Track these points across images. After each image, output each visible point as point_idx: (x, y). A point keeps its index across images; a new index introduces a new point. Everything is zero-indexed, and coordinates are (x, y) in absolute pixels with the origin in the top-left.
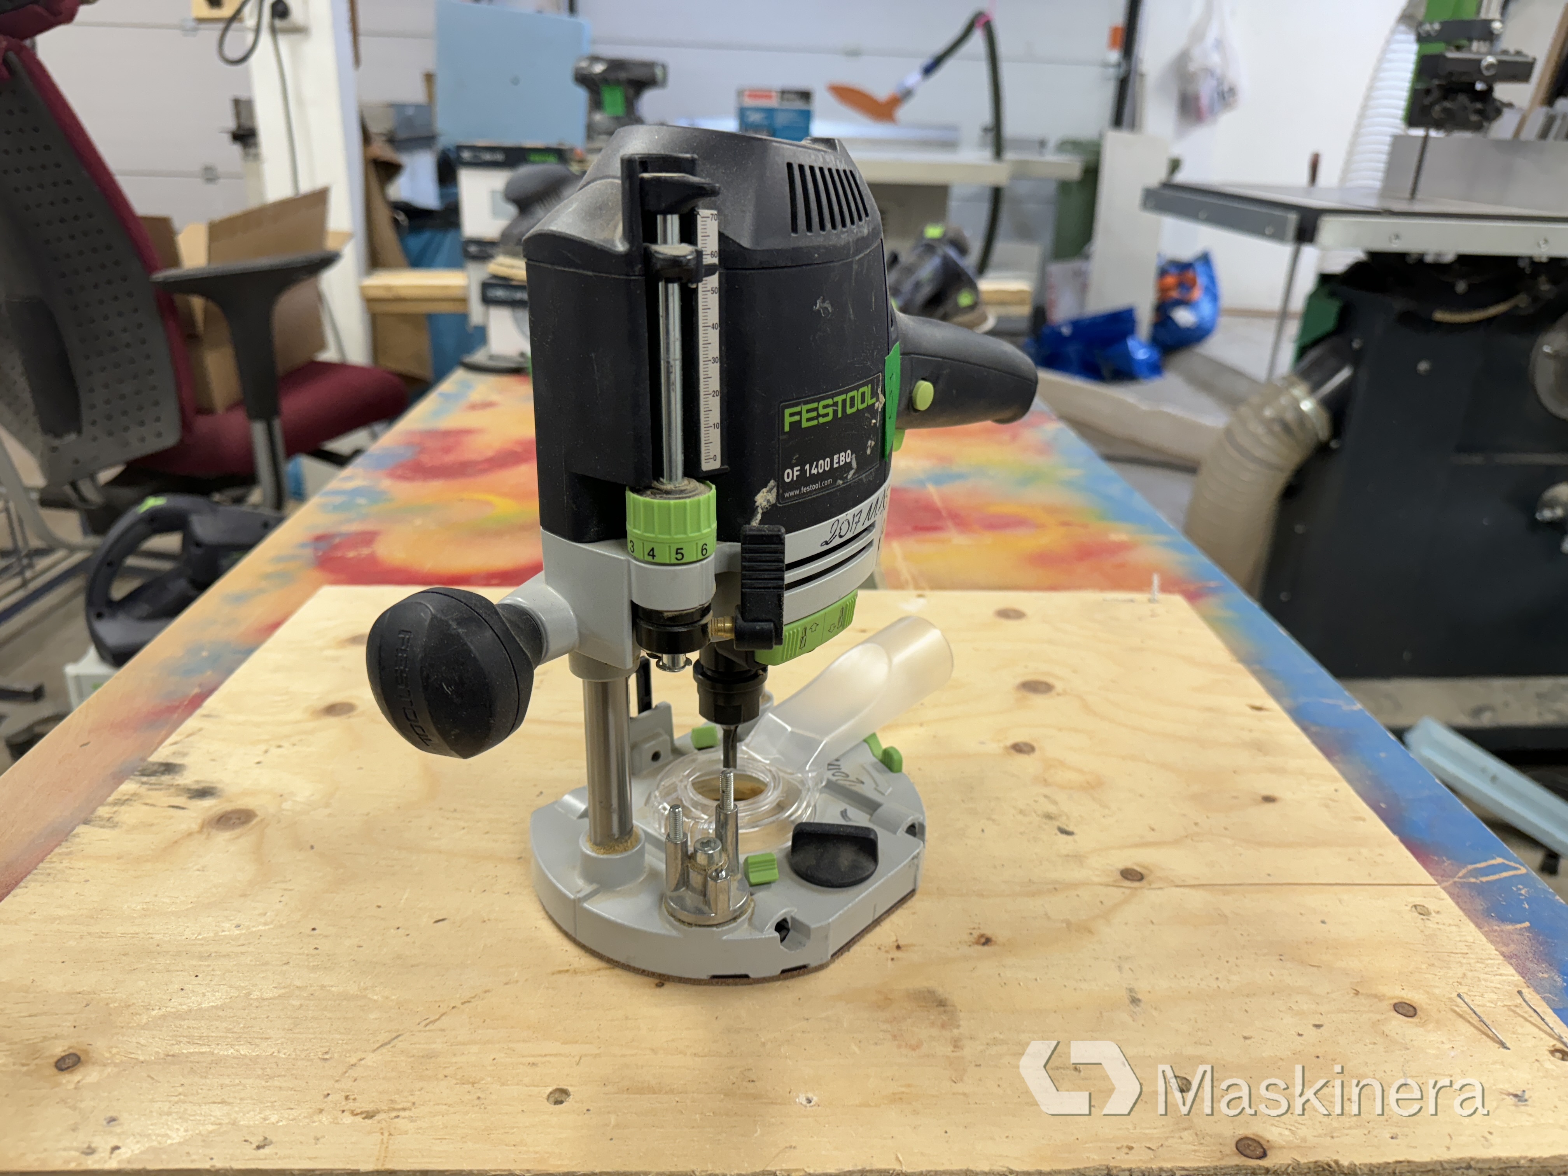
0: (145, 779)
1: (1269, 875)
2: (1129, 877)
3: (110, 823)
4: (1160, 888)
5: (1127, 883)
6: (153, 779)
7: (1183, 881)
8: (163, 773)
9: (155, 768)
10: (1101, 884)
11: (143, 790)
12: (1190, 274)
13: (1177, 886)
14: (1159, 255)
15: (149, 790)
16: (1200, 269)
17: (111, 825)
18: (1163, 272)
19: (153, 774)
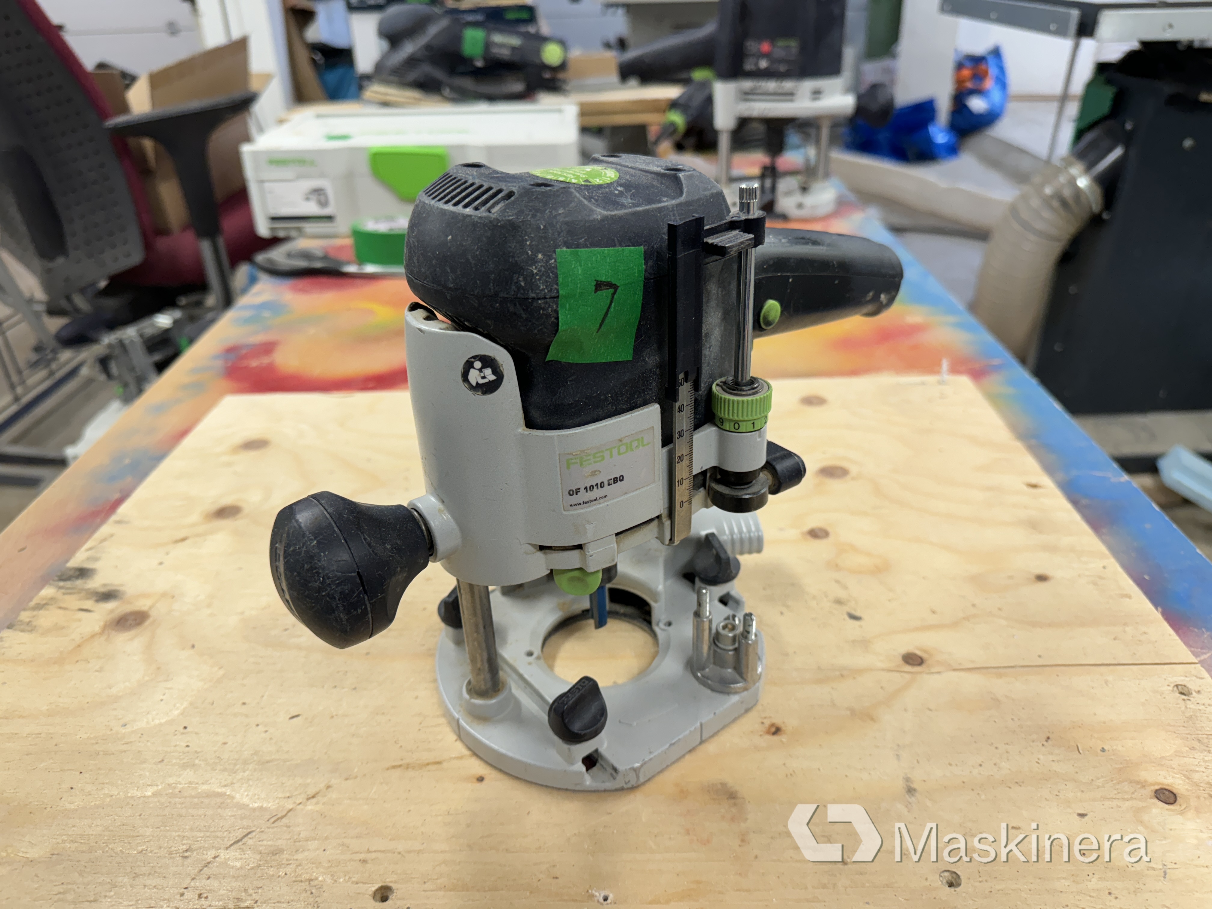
0: (61, 584)
1: (1040, 656)
2: (910, 661)
3: (30, 627)
4: (939, 673)
5: (908, 668)
6: (68, 584)
7: (960, 664)
8: (77, 577)
9: (71, 573)
10: (883, 670)
11: (59, 594)
12: (983, 67)
13: (955, 670)
14: (956, 50)
15: (64, 594)
16: (991, 62)
17: (30, 629)
18: (960, 66)
19: (69, 579)
